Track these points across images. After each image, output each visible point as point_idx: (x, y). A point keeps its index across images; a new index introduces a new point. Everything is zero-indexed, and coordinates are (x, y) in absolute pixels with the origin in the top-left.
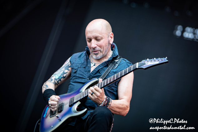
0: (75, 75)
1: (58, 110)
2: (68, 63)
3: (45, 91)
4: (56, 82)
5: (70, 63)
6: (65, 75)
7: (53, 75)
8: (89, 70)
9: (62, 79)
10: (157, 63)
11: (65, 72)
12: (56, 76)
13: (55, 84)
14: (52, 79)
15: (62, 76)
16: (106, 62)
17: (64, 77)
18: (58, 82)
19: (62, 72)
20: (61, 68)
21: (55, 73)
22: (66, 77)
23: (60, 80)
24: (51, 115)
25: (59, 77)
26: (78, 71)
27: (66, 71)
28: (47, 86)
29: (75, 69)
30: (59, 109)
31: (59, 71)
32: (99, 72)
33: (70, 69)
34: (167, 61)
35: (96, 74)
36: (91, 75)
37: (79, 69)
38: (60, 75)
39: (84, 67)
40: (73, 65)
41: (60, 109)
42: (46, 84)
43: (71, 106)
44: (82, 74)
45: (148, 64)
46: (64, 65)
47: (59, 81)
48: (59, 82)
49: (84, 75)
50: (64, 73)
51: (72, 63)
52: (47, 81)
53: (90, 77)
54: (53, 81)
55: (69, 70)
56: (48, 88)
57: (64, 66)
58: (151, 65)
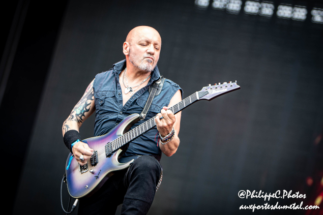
0: (102, 108)
1: (91, 162)
2: (91, 90)
3: (66, 133)
4: (79, 118)
5: (93, 90)
6: (88, 108)
7: (73, 110)
8: (120, 99)
9: (86, 114)
10: (225, 90)
11: (88, 103)
12: (77, 110)
13: (79, 122)
14: (73, 116)
15: (85, 109)
16: (144, 88)
17: (87, 111)
18: (81, 118)
19: (84, 104)
20: (82, 98)
21: (75, 107)
22: (90, 110)
23: (83, 115)
24: (81, 170)
25: (81, 111)
26: (106, 103)
27: (89, 101)
28: (67, 126)
29: (102, 100)
30: (91, 160)
31: (80, 102)
32: (136, 103)
33: (93, 98)
34: (239, 86)
35: (131, 105)
36: (125, 108)
37: (106, 99)
38: (81, 108)
39: (114, 97)
40: (98, 93)
41: (93, 161)
42: (66, 124)
43: (109, 156)
44: (112, 106)
45: (213, 93)
46: (85, 94)
47: (81, 116)
48: (83, 117)
49: (115, 108)
50: (87, 105)
51: (96, 91)
52: (67, 120)
53: (123, 110)
54: (75, 118)
55: (92, 100)
56: (69, 129)
57: (86, 96)
58: (216, 93)
